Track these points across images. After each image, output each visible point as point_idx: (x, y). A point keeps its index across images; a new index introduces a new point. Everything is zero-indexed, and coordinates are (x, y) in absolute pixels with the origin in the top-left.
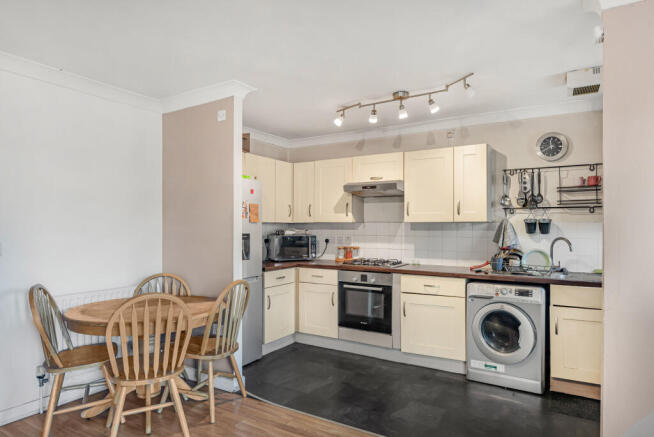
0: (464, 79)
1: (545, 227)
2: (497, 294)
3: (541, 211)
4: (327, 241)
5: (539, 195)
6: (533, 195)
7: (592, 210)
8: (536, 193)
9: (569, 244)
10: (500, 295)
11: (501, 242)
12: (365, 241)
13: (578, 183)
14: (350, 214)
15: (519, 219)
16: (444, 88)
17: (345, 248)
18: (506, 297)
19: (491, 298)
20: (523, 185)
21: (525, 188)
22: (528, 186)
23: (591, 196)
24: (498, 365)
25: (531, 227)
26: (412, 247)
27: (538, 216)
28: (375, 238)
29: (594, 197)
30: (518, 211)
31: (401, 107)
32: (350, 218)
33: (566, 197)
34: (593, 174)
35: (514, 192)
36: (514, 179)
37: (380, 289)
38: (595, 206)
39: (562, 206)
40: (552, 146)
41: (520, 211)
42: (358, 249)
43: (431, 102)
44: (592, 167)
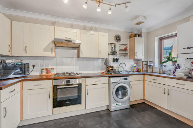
0: (126, 3)
1: (117, 60)
2: (119, 81)
4: (34, 66)
8: (115, 51)
9: (125, 64)
12: (56, 65)
14: (53, 53)
15: (111, 57)
16: (115, 5)
21: (112, 49)
23: (125, 52)
24: (120, 103)
25: (114, 60)
26: (78, 67)
28: (62, 64)
30: (110, 55)
31: (99, 6)
32: (53, 55)
33: (120, 52)
34: (125, 47)
35: (110, 50)
36: (109, 46)
37: (77, 86)
38: (125, 55)
39: (120, 54)
40: (118, 38)
41: (111, 55)
42: (53, 69)
43: (110, 8)
44: (125, 45)
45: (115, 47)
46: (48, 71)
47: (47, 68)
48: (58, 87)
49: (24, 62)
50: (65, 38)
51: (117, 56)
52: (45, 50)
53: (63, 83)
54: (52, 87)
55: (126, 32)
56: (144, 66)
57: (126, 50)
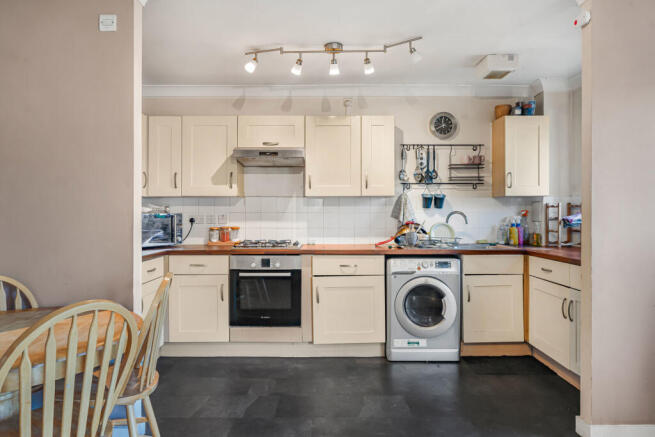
0: (410, 41)
1: (439, 202)
2: (419, 268)
3: (436, 187)
4: (192, 221)
5: (434, 171)
6: (428, 170)
7: (475, 186)
8: (431, 169)
9: (465, 217)
10: (422, 269)
11: (401, 217)
12: (246, 219)
13: (466, 161)
14: (235, 186)
15: (416, 194)
16: (382, 48)
17: (219, 229)
18: (427, 271)
19: (413, 273)
20: (420, 161)
21: (421, 164)
22: (425, 162)
23: (474, 173)
24: (420, 341)
25: (427, 202)
26: (303, 225)
27: (433, 191)
28: (260, 216)
29: (476, 175)
30: (413, 186)
31: (334, 61)
32: (234, 191)
33: (455, 174)
34: (476, 153)
35: (411, 168)
36: (411, 154)
37: (289, 274)
38: (477, 183)
39: (452, 182)
40: (444, 125)
41: (416, 186)
42: (237, 229)
43: (367, 61)
44: (475, 147)
45: (432, 155)
46: (224, 234)
47: (222, 226)
48: (241, 274)
49: (173, 210)
50: (264, 144)
51: (442, 187)
52: (216, 180)
53: (254, 266)
54: (227, 272)
55: (476, 97)
56: (552, 225)
57: (476, 164)
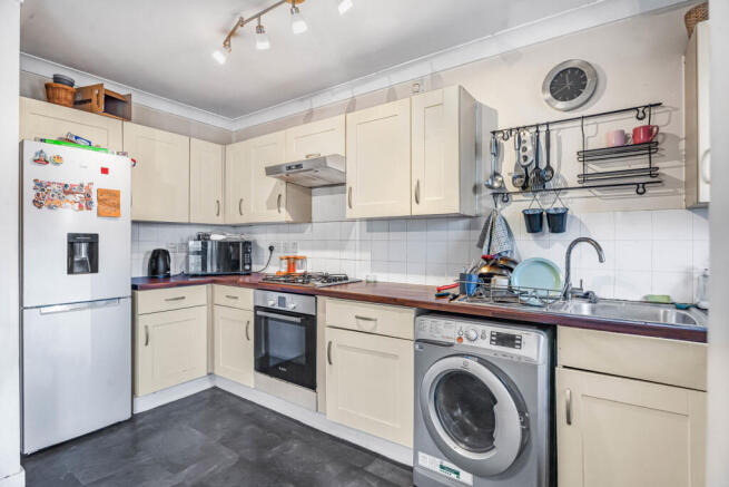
1: (557, 222)
2: (460, 339)
3: (552, 195)
4: (271, 249)
5: (549, 167)
6: (537, 167)
7: (641, 189)
8: (543, 165)
9: (598, 248)
10: (465, 342)
11: (485, 247)
12: (313, 248)
14: (283, 209)
17: (288, 258)
19: (451, 345)
20: (522, 154)
21: (526, 158)
22: (531, 158)
23: (640, 163)
24: (462, 473)
25: (534, 222)
26: (367, 256)
27: (546, 203)
28: (324, 244)
29: (645, 165)
30: (514, 197)
32: (284, 216)
33: (593, 168)
35: (508, 165)
36: (509, 146)
37: (300, 320)
38: (646, 182)
40: (570, 83)
41: (520, 197)
42: (305, 258)
44: (641, 111)
45: (544, 141)
46: (292, 262)
47: (287, 255)
48: (258, 312)
50: (307, 157)
52: (269, 204)
54: (252, 308)
